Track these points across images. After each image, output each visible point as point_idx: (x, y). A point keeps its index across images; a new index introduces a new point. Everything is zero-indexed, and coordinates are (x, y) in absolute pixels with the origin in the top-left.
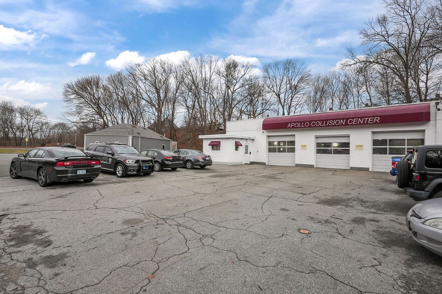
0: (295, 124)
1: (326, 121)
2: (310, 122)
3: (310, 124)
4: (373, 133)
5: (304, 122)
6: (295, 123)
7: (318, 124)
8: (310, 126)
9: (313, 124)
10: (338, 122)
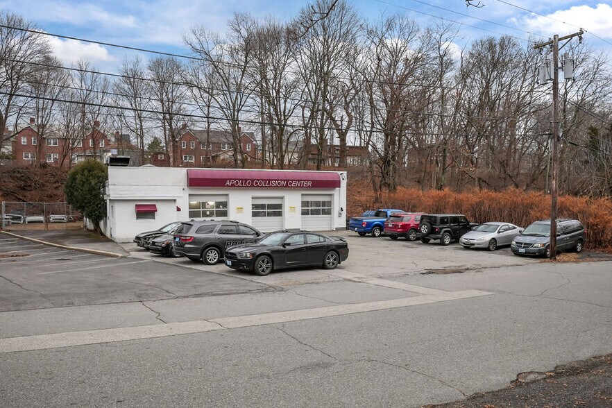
0: (235, 182)
1: (269, 180)
2: (253, 180)
3: (252, 183)
4: (302, 195)
5: (246, 180)
6: (235, 180)
7: (260, 183)
8: (252, 186)
9: (256, 183)
10: (279, 184)
